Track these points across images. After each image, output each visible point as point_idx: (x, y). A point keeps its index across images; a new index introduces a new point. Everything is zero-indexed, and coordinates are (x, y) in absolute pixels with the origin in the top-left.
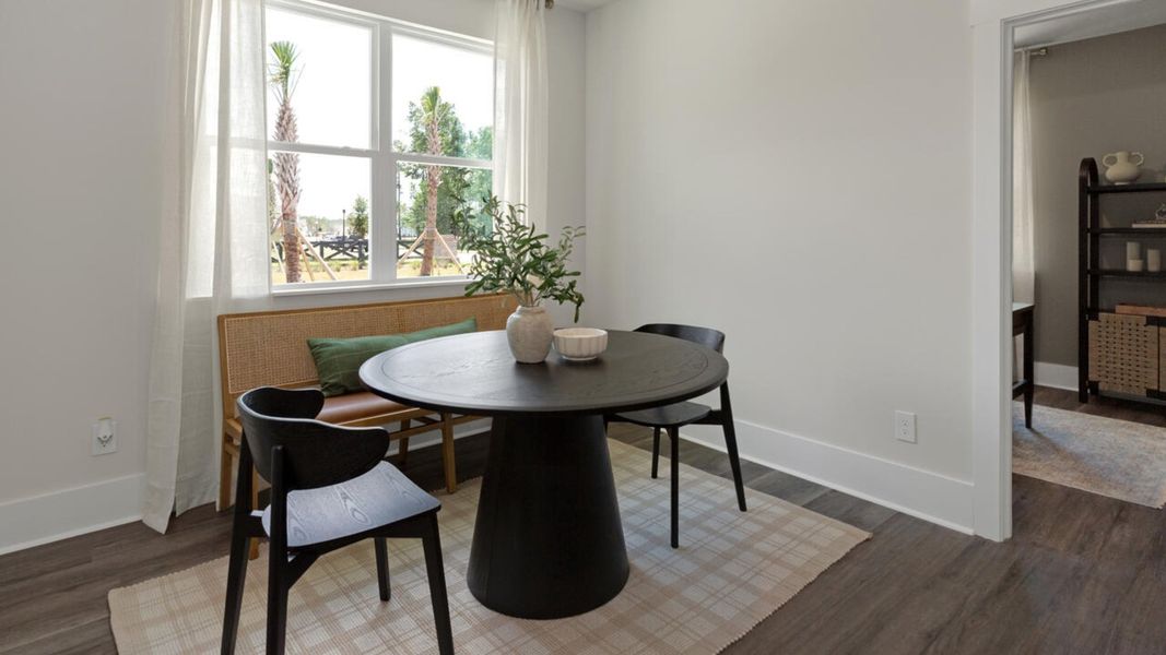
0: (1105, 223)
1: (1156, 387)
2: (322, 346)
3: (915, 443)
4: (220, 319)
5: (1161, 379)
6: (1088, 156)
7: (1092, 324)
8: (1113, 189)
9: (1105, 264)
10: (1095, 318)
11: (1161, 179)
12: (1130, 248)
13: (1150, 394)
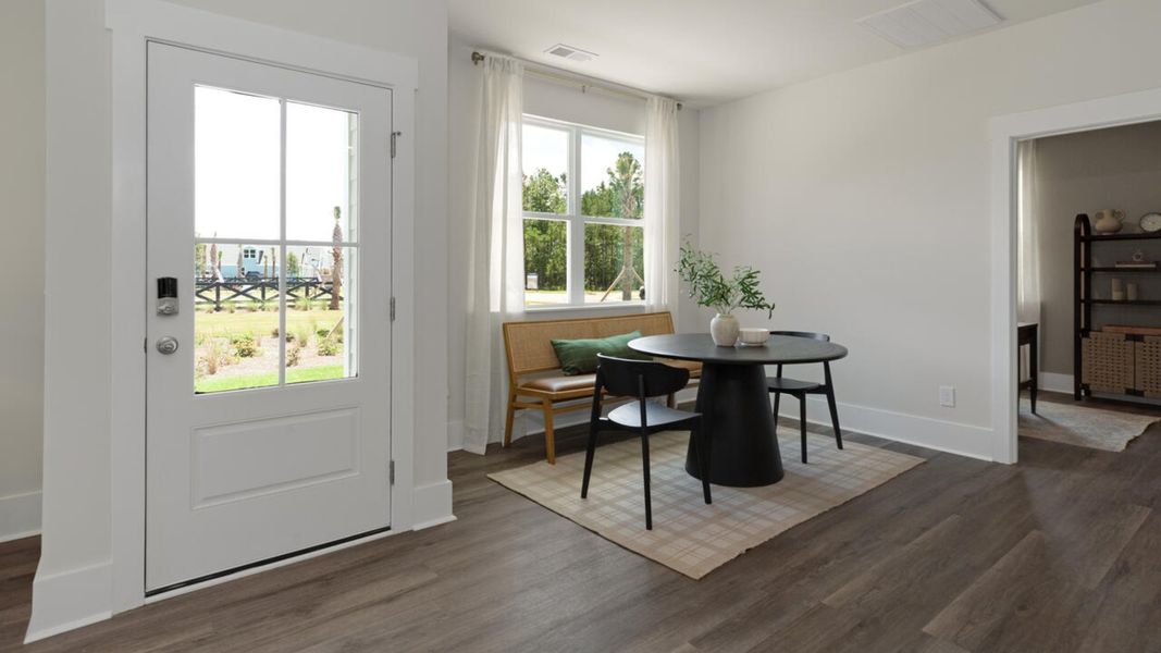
0: (1096, 264)
1: (1132, 387)
2: (561, 344)
3: (954, 407)
4: (505, 326)
5: (1136, 381)
6: (1083, 212)
7: (1084, 341)
8: (1101, 238)
9: (1096, 296)
10: (1087, 336)
11: (1138, 231)
12: (1115, 283)
13: (1128, 392)
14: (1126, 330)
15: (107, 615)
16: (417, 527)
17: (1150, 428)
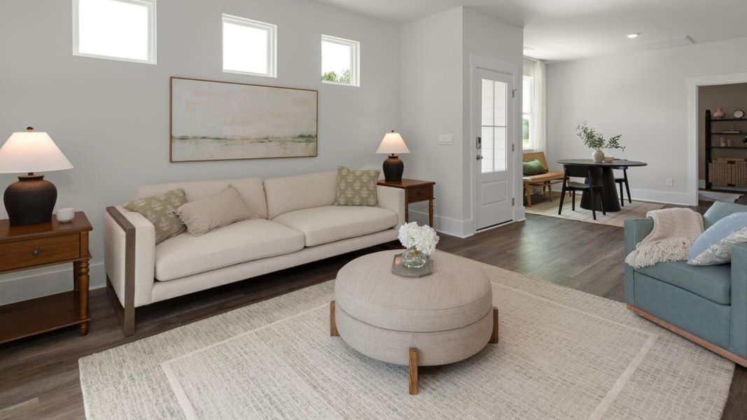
0: (714, 131)
1: (730, 183)
3: (673, 186)
6: (708, 109)
7: (710, 164)
8: (715, 120)
9: (714, 144)
10: (711, 162)
11: (731, 117)
12: (722, 139)
13: (729, 185)
14: (728, 159)
15: (472, 234)
16: (519, 220)
17: (740, 197)
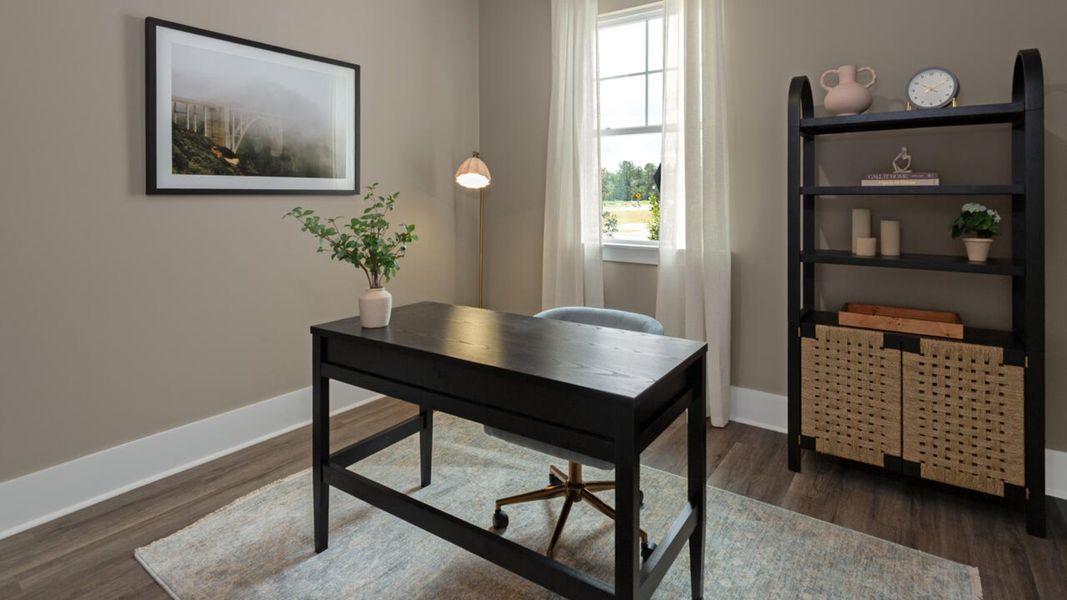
1: (897, 453)
5: (905, 439)
6: (799, 73)
9: (822, 244)
12: (858, 218)
14: (884, 323)
